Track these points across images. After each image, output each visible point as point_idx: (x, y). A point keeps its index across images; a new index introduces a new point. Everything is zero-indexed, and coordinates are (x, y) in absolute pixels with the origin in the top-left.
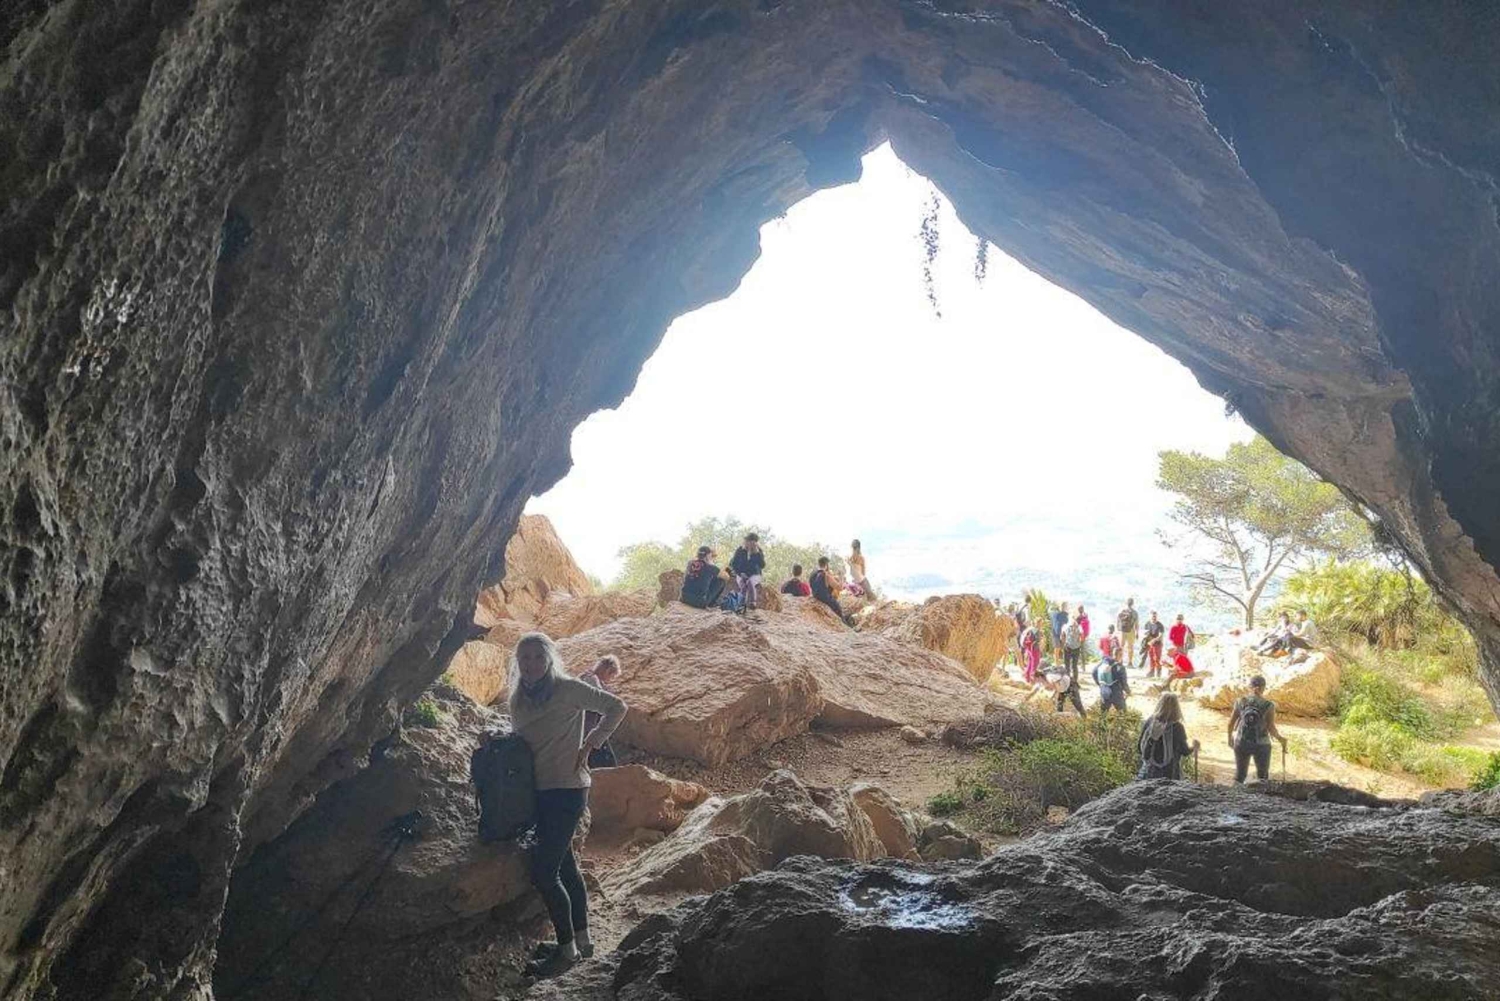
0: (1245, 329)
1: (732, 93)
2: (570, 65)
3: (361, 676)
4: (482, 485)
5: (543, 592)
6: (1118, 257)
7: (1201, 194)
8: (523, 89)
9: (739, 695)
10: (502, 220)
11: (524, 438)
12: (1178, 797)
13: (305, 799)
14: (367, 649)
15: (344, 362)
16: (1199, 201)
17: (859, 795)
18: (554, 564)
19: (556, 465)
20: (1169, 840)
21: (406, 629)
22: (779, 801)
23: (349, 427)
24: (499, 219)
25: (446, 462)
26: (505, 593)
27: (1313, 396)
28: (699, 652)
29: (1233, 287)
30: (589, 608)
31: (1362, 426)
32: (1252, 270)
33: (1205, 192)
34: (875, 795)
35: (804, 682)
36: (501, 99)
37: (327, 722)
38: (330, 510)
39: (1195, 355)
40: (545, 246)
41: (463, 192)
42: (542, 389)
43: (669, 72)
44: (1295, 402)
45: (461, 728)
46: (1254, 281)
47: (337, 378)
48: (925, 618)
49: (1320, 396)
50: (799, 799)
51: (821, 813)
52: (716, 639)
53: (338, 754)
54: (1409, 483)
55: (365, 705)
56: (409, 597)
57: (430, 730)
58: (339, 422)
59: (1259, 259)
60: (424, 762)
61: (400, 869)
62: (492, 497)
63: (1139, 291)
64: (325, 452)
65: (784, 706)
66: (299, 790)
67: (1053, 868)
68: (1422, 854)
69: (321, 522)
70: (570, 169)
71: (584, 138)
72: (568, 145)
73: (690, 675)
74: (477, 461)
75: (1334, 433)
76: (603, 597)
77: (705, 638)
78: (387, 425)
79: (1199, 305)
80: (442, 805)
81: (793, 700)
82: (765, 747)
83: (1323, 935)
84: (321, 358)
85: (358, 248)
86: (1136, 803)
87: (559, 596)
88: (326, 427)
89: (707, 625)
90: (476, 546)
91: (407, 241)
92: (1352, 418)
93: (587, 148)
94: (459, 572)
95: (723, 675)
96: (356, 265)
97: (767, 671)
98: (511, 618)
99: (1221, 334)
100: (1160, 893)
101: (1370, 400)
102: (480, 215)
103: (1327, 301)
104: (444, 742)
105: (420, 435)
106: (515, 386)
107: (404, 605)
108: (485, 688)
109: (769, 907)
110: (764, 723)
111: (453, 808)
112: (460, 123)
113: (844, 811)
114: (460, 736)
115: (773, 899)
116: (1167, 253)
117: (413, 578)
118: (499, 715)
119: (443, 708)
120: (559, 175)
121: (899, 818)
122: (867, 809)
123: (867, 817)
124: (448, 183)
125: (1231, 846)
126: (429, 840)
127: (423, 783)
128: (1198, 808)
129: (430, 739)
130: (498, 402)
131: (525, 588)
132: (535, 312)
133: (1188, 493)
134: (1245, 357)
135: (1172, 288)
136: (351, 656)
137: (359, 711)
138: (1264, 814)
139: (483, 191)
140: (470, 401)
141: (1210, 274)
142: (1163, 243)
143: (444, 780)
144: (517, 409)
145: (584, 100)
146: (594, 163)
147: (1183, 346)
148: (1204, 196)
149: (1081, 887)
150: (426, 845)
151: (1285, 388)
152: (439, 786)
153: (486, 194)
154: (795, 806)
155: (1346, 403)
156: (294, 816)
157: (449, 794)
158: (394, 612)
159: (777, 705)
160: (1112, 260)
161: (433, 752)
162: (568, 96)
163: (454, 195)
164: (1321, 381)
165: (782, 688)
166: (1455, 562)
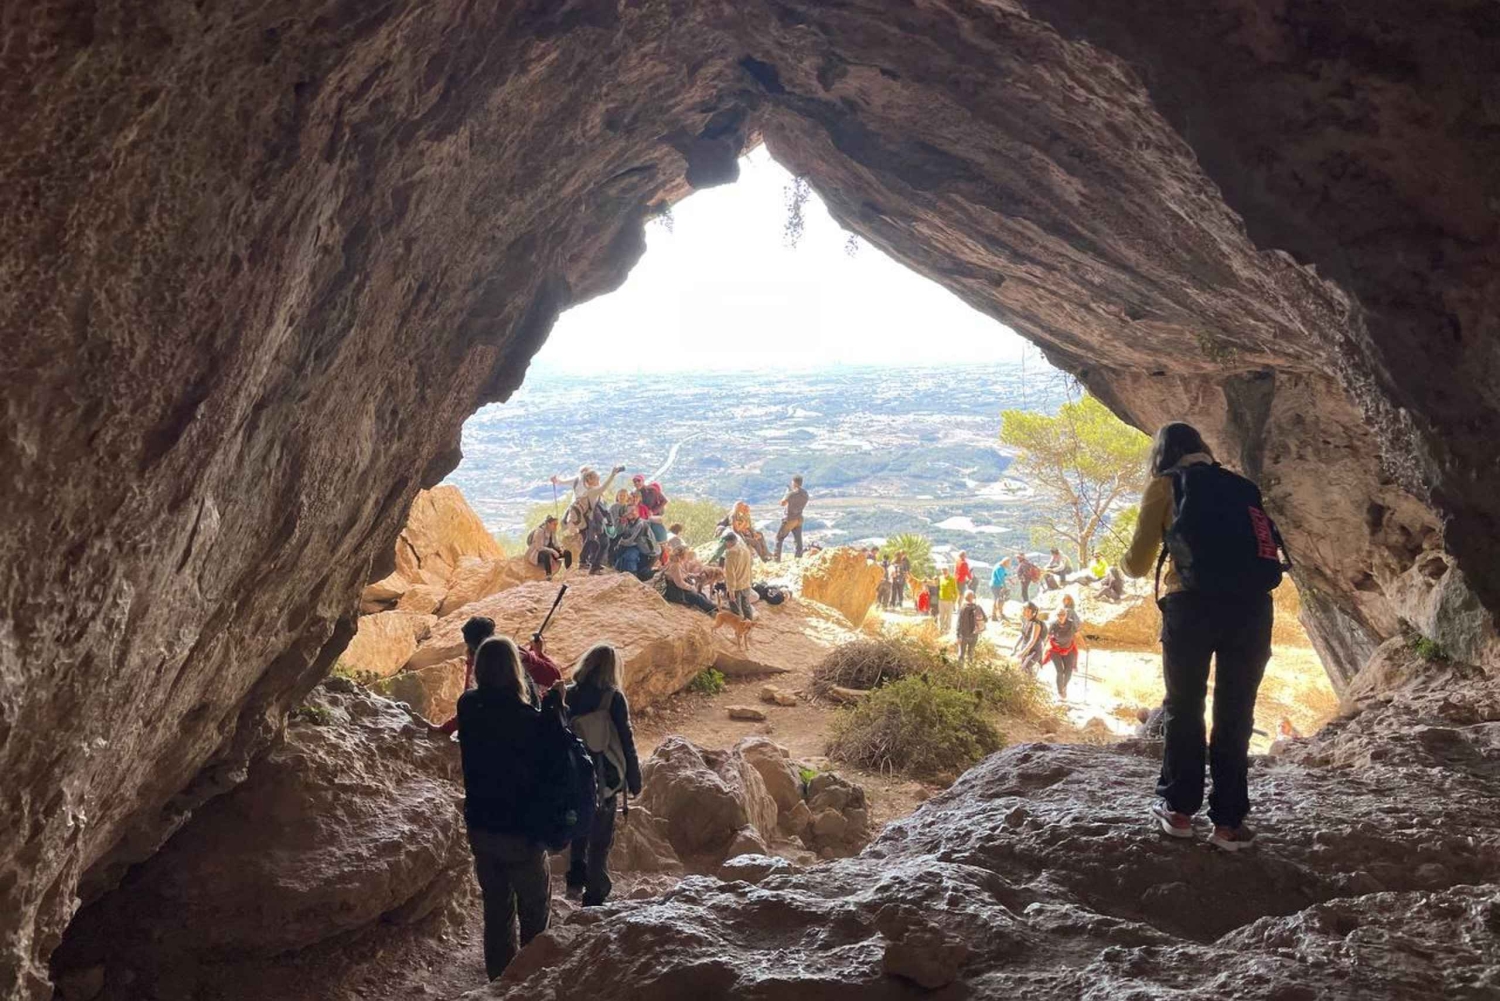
0: (1098, 316)
1: (607, 95)
2: (407, 54)
3: (230, 693)
4: (359, 491)
5: (455, 555)
6: (982, 251)
7: (1079, 193)
8: (333, 79)
9: (639, 651)
10: (337, 228)
11: (406, 439)
12: (1055, 765)
13: (176, 819)
14: (232, 670)
15: (90, 413)
16: (1076, 200)
17: (749, 750)
18: (464, 528)
19: (447, 458)
20: (1062, 836)
21: (279, 642)
22: (674, 768)
23: (116, 487)
24: (333, 226)
25: (306, 479)
26: (418, 559)
27: (1155, 374)
28: (598, 613)
29: (1097, 280)
30: (497, 571)
31: (1197, 399)
32: (1123, 267)
33: (1084, 191)
34: (764, 749)
35: (698, 637)
36: (304, 89)
37: (194, 743)
38: (96, 588)
39: (1047, 337)
40: (408, 249)
41: (261, 198)
42: (422, 390)
43: (537, 70)
44: (1136, 377)
45: (353, 721)
46: (1122, 276)
47: (82, 435)
48: (806, 569)
49: (1161, 373)
50: (693, 764)
51: (714, 777)
52: (616, 600)
53: (213, 769)
54: (1239, 450)
55: (240, 718)
56: (281, 610)
57: (319, 729)
58: (98, 483)
59: (1131, 255)
60: (310, 764)
61: (281, 884)
62: (371, 502)
63: (997, 281)
64: (79, 521)
65: (679, 660)
66: (172, 808)
67: (955, 889)
68: (1308, 841)
69: (81, 606)
70: (429, 170)
71: (438, 136)
72: (423, 145)
73: (591, 635)
74: (347, 471)
75: (1172, 405)
76: (510, 562)
77: (603, 598)
78: (181, 473)
79: (1053, 293)
80: (329, 810)
81: (687, 653)
82: (662, 699)
83: (1251, 983)
84: (49, 413)
85: (89, 274)
86: (1015, 771)
87: (469, 561)
88: (72, 495)
89: (606, 587)
90: (356, 549)
91: (178, 262)
92: (1187, 391)
93: (447, 147)
94: (340, 577)
95: (622, 633)
96: (88, 296)
97: (664, 628)
98: (423, 583)
99: (1073, 319)
100: (1066, 916)
101: (1206, 379)
102: (294, 225)
103: (1201, 299)
104: (333, 740)
105: (265, 459)
106: (391, 389)
107: (274, 620)
108: (394, 656)
109: (657, 957)
110: (660, 676)
111: (340, 812)
112: (245, 116)
113: (736, 773)
114: (352, 732)
115: (662, 946)
116: (1035, 249)
117: (282, 594)
118: (393, 704)
119: (334, 702)
120: (416, 177)
121: (788, 771)
122: (758, 765)
123: (758, 774)
124: (236, 188)
125: (1124, 843)
126: (312, 848)
127: (309, 787)
128: (1075, 776)
129: (319, 738)
130: (372, 407)
131: (438, 554)
132: (404, 318)
133: (1028, 447)
134: (1094, 340)
135: (1031, 278)
136: (212, 681)
137: (234, 724)
138: (1137, 779)
139: (296, 195)
140: (332, 413)
141: (1075, 268)
142: (1030, 239)
143: (331, 782)
144: (394, 413)
145: (433, 95)
146: (458, 163)
147: (1038, 331)
148: (1082, 195)
149: (985, 915)
150: (310, 855)
151: (1128, 366)
152: (326, 789)
153: (301, 202)
154: (689, 773)
155: (1183, 379)
156: (165, 837)
157: (336, 797)
158: (263, 628)
159: (672, 660)
160: (976, 254)
161: (321, 753)
162: (412, 92)
163: (249, 203)
164: (1164, 360)
165: (677, 644)
166: (1283, 520)
